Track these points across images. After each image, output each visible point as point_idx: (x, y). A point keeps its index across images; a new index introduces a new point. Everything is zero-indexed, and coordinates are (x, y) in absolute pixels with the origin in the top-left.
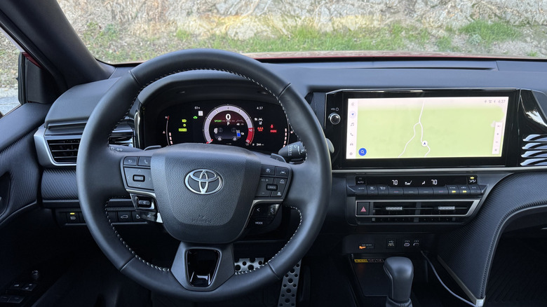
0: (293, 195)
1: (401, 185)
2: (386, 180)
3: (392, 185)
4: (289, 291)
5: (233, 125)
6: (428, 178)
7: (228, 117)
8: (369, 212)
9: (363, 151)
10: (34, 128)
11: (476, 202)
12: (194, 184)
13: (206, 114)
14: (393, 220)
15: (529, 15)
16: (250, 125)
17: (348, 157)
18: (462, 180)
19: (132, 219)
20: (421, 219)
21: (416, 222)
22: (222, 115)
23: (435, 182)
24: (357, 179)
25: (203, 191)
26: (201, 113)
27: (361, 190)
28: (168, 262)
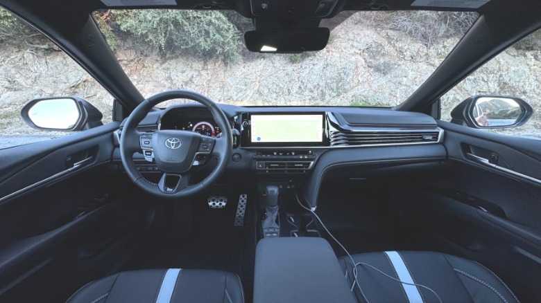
0: (215, 151)
1: (278, 154)
2: (271, 152)
3: (273, 154)
4: (240, 217)
5: (205, 130)
6: (290, 151)
7: (203, 127)
8: (263, 167)
9: (259, 139)
10: (115, 129)
11: (312, 163)
12: (169, 144)
13: (193, 126)
14: (276, 171)
15: (379, 100)
16: (213, 130)
17: (252, 141)
18: (305, 152)
19: (154, 170)
20: (289, 171)
21: (286, 172)
22: (201, 126)
23: (293, 154)
24: (258, 152)
25: (173, 147)
26: (191, 125)
27: (259, 156)
28: (157, 181)
